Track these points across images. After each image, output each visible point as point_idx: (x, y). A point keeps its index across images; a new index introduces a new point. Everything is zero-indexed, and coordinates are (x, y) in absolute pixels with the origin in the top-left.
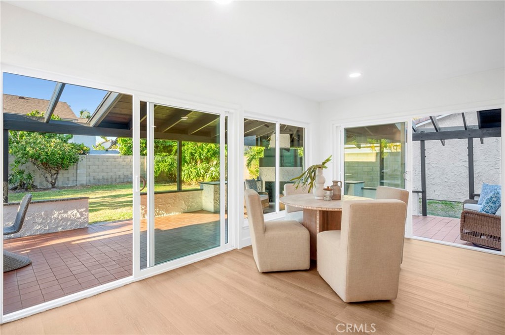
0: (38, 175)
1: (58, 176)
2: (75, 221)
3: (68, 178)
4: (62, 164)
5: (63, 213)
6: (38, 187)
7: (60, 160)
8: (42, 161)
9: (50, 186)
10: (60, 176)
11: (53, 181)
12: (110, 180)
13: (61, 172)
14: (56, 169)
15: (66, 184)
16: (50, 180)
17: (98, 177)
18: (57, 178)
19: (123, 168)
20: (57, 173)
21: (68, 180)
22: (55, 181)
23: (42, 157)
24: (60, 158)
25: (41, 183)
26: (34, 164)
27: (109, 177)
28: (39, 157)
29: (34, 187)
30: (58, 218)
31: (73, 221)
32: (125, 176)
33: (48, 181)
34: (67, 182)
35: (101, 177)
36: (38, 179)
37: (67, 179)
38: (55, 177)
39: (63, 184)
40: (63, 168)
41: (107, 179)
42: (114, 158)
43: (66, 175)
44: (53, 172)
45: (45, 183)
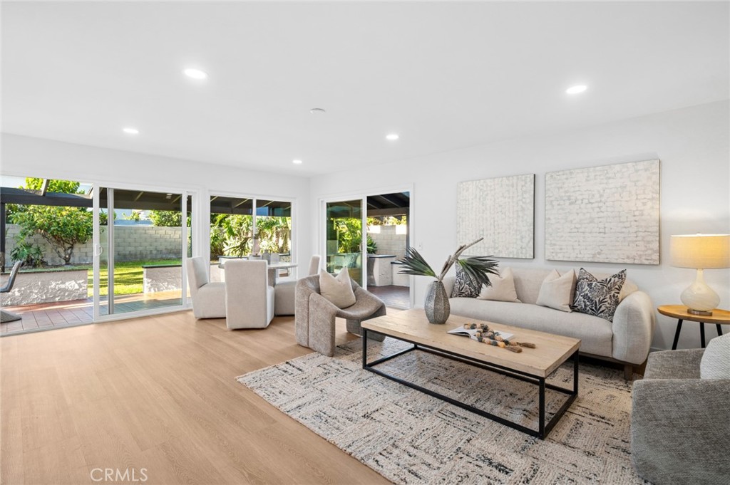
0: (49, 250)
1: (73, 251)
2: (73, 292)
3: (86, 253)
4: (78, 236)
5: (61, 283)
6: (49, 264)
7: (75, 232)
8: (52, 233)
9: (63, 262)
10: (75, 251)
11: (67, 257)
12: (139, 256)
13: (77, 246)
14: (71, 242)
15: (84, 260)
16: (63, 255)
17: (124, 252)
18: (71, 253)
19: (156, 241)
20: (72, 247)
21: (86, 256)
22: (69, 256)
23: (52, 228)
24: (74, 229)
25: (53, 259)
26: (44, 236)
27: (138, 253)
28: (49, 228)
29: (44, 264)
30: (55, 289)
31: (71, 292)
32: (158, 251)
33: (60, 256)
34: (85, 258)
35: (128, 252)
36: (49, 254)
37: (84, 254)
38: (69, 251)
39: (80, 260)
40: (79, 241)
41: (136, 255)
42: (144, 229)
43: (83, 250)
44: (67, 246)
45: (58, 259)
